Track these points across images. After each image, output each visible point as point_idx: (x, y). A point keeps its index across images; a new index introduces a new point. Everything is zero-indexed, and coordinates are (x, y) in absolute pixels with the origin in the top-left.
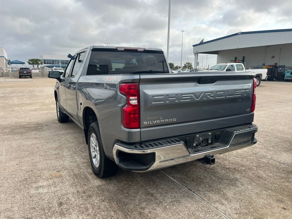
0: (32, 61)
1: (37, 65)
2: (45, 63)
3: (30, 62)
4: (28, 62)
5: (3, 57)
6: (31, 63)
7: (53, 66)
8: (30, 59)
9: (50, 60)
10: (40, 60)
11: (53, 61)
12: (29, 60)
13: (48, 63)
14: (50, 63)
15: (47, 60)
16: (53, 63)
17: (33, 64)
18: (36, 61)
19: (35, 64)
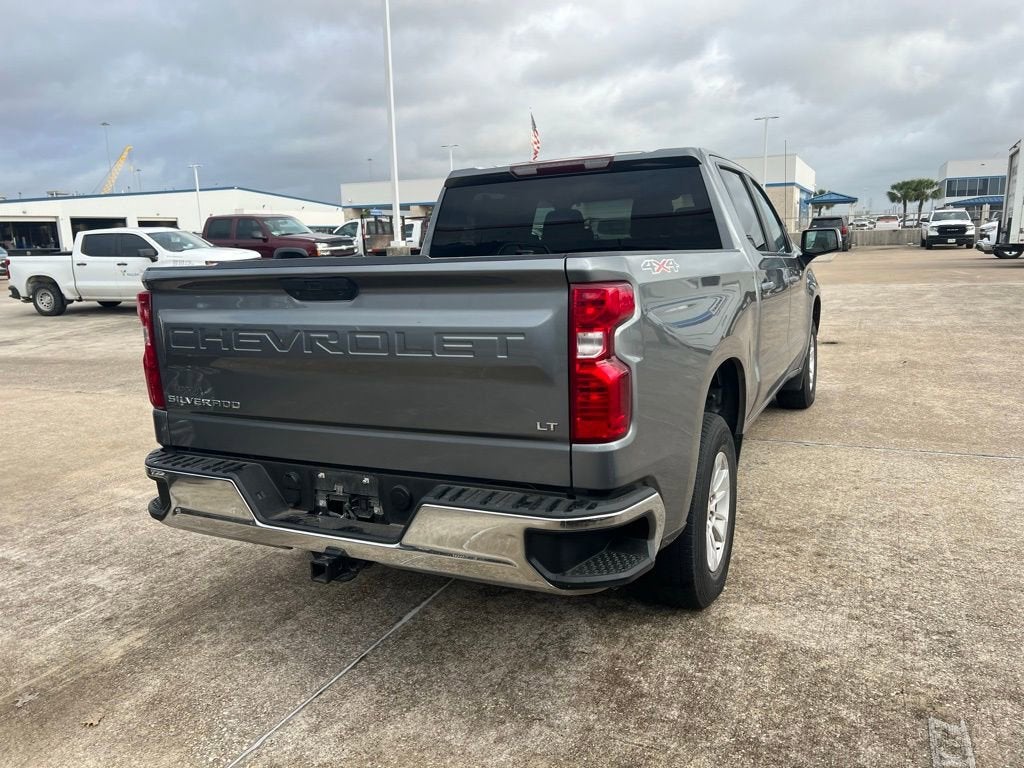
0: (901, 189)
1: (918, 203)
2: (950, 193)
3: (895, 191)
4: (889, 194)
5: (793, 184)
6: (899, 195)
7: (982, 201)
8: (895, 182)
9: (973, 180)
10: (932, 183)
11: (985, 181)
12: (894, 187)
13: (962, 193)
14: (971, 193)
15: (963, 181)
16: (983, 191)
17: (905, 199)
18: (917, 186)
19: (910, 201)
